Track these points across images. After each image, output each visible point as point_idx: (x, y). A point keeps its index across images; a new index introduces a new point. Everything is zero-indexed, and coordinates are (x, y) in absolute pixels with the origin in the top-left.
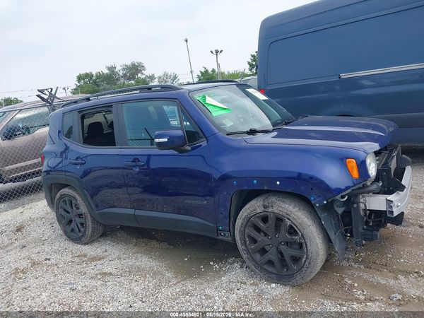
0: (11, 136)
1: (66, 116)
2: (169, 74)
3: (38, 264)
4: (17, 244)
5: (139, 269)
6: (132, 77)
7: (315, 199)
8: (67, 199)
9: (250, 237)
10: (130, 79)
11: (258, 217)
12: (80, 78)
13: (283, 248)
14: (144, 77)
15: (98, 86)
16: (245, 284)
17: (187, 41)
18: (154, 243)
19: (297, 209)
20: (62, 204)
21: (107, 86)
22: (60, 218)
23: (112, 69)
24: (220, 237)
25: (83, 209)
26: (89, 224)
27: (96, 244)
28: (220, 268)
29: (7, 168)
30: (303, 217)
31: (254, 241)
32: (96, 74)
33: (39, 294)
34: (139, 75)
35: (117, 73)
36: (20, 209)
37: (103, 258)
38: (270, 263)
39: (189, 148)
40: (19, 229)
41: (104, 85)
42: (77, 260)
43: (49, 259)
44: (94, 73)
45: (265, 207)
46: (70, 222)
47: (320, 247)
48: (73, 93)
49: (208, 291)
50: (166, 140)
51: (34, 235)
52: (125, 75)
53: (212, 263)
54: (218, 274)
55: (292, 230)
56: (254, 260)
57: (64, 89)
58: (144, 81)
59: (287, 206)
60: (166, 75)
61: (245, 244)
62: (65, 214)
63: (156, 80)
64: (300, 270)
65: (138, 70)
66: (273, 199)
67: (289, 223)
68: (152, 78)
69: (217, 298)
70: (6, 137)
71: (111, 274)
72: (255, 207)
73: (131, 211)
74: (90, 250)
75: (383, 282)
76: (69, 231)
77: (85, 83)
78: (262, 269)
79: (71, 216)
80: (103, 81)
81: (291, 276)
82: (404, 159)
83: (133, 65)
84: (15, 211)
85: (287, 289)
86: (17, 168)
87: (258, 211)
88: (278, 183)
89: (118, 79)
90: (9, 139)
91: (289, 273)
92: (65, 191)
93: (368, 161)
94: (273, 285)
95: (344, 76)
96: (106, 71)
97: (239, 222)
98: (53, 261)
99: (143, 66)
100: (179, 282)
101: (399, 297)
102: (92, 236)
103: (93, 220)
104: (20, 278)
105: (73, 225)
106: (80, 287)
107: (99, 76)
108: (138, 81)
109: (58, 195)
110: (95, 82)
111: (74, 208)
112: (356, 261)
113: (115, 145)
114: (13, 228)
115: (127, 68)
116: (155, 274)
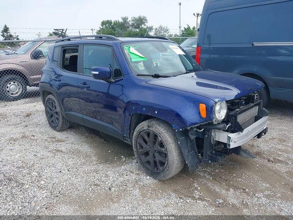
0: (38, 57)
1: (56, 49)
2: (163, 27)
3: (26, 137)
4: (24, 124)
5: (79, 152)
6: (137, 27)
7: (175, 126)
8: (51, 101)
9: (139, 144)
10: (136, 28)
11: (145, 132)
12: (103, 23)
13: (156, 154)
14: (145, 27)
15: (114, 30)
16: (133, 173)
17: (180, 4)
18: (97, 138)
19: (166, 131)
20: (48, 104)
21: (120, 31)
22: (47, 113)
23: (125, 19)
24: (125, 141)
25: (58, 110)
26: (61, 119)
27: (64, 133)
28: (125, 161)
29: (32, 77)
30: (168, 137)
31: (142, 147)
32: (114, 22)
33: (15, 154)
34: (143, 26)
35: (128, 22)
36: (35, 104)
37: (63, 141)
38: (148, 162)
39: (113, 81)
40: (28, 116)
41: (118, 30)
42: (49, 140)
43: (34, 136)
44: (113, 21)
45: (149, 127)
46: (52, 116)
47: (175, 159)
48: (97, 33)
49: (109, 173)
50: (97, 73)
51: (35, 120)
52: (133, 25)
53: (122, 157)
54: (122, 164)
55: (162, 145)
56: (140, 159)
57: (92, 30)
58: (145, 30)
59: (160, 128)
60: (161, 27)
61: (136, 148)
62: (50, 111)
63: (154, 31)
64: (163, 171)
65: (142, 22)
66: (154, 122)
67: (160, 139)
68: (151, 29)
69: (111, 178)
70: (35, 57)
71: (62, 151)
72: (143, 125)
73: (81, 116)
74: (59, 135)
75: (217, 190)
76: (51, 121)
77: (106, 27)
78: (144, 166)
79: (53, 112)
80: (118, 27)
81: (158, 174)
82: (264, 111)
83: (140, 18)
84: (32, 104)
85: (155, 181)
86: (36, 78)
87: (145, 128)
88: (156, 112)
89: (128, 27)
90: (36, 59)
91: (158, 171)
92: (50, 96)
93: (217, 108)
94: (148, 177)
95: (256, 44)
96: (121, 20)
97: (135, 133)
98: (36, 138)
99: (146, 20)
100: (97, 164)
101: (221, 201)
102: (62, 127)
103: (63, 118)
104: (11, 143)
105: (53, 118)
106: (39, 155)
107: (116, 23)
108: (141, 30)
109: (47, 99)
110: (113, 28)
111: (54, 108)
112: (210, 174)
113: (76, 72)
114: (25, 114)
115: (135, 20)
116: (87, 156)
